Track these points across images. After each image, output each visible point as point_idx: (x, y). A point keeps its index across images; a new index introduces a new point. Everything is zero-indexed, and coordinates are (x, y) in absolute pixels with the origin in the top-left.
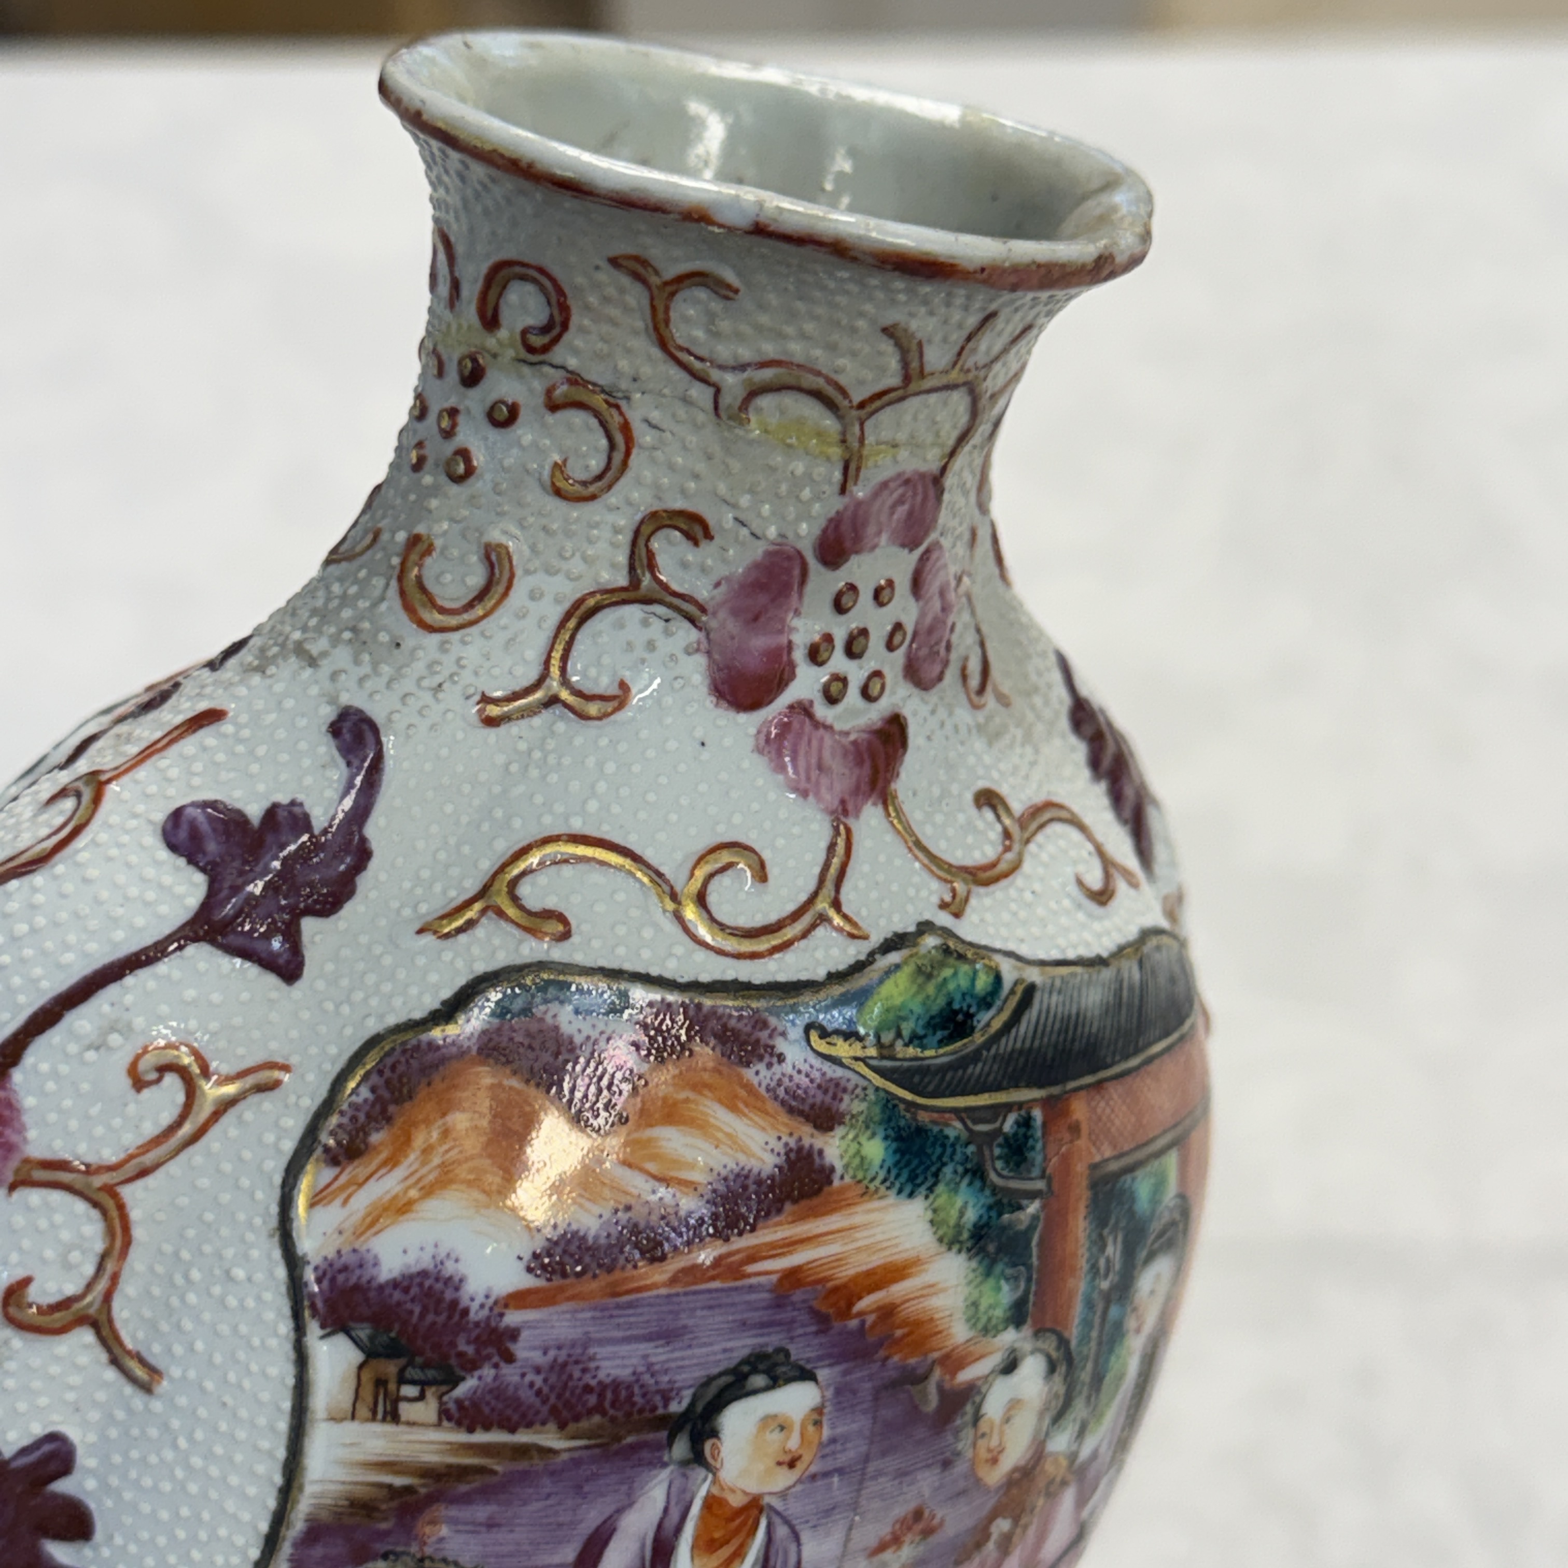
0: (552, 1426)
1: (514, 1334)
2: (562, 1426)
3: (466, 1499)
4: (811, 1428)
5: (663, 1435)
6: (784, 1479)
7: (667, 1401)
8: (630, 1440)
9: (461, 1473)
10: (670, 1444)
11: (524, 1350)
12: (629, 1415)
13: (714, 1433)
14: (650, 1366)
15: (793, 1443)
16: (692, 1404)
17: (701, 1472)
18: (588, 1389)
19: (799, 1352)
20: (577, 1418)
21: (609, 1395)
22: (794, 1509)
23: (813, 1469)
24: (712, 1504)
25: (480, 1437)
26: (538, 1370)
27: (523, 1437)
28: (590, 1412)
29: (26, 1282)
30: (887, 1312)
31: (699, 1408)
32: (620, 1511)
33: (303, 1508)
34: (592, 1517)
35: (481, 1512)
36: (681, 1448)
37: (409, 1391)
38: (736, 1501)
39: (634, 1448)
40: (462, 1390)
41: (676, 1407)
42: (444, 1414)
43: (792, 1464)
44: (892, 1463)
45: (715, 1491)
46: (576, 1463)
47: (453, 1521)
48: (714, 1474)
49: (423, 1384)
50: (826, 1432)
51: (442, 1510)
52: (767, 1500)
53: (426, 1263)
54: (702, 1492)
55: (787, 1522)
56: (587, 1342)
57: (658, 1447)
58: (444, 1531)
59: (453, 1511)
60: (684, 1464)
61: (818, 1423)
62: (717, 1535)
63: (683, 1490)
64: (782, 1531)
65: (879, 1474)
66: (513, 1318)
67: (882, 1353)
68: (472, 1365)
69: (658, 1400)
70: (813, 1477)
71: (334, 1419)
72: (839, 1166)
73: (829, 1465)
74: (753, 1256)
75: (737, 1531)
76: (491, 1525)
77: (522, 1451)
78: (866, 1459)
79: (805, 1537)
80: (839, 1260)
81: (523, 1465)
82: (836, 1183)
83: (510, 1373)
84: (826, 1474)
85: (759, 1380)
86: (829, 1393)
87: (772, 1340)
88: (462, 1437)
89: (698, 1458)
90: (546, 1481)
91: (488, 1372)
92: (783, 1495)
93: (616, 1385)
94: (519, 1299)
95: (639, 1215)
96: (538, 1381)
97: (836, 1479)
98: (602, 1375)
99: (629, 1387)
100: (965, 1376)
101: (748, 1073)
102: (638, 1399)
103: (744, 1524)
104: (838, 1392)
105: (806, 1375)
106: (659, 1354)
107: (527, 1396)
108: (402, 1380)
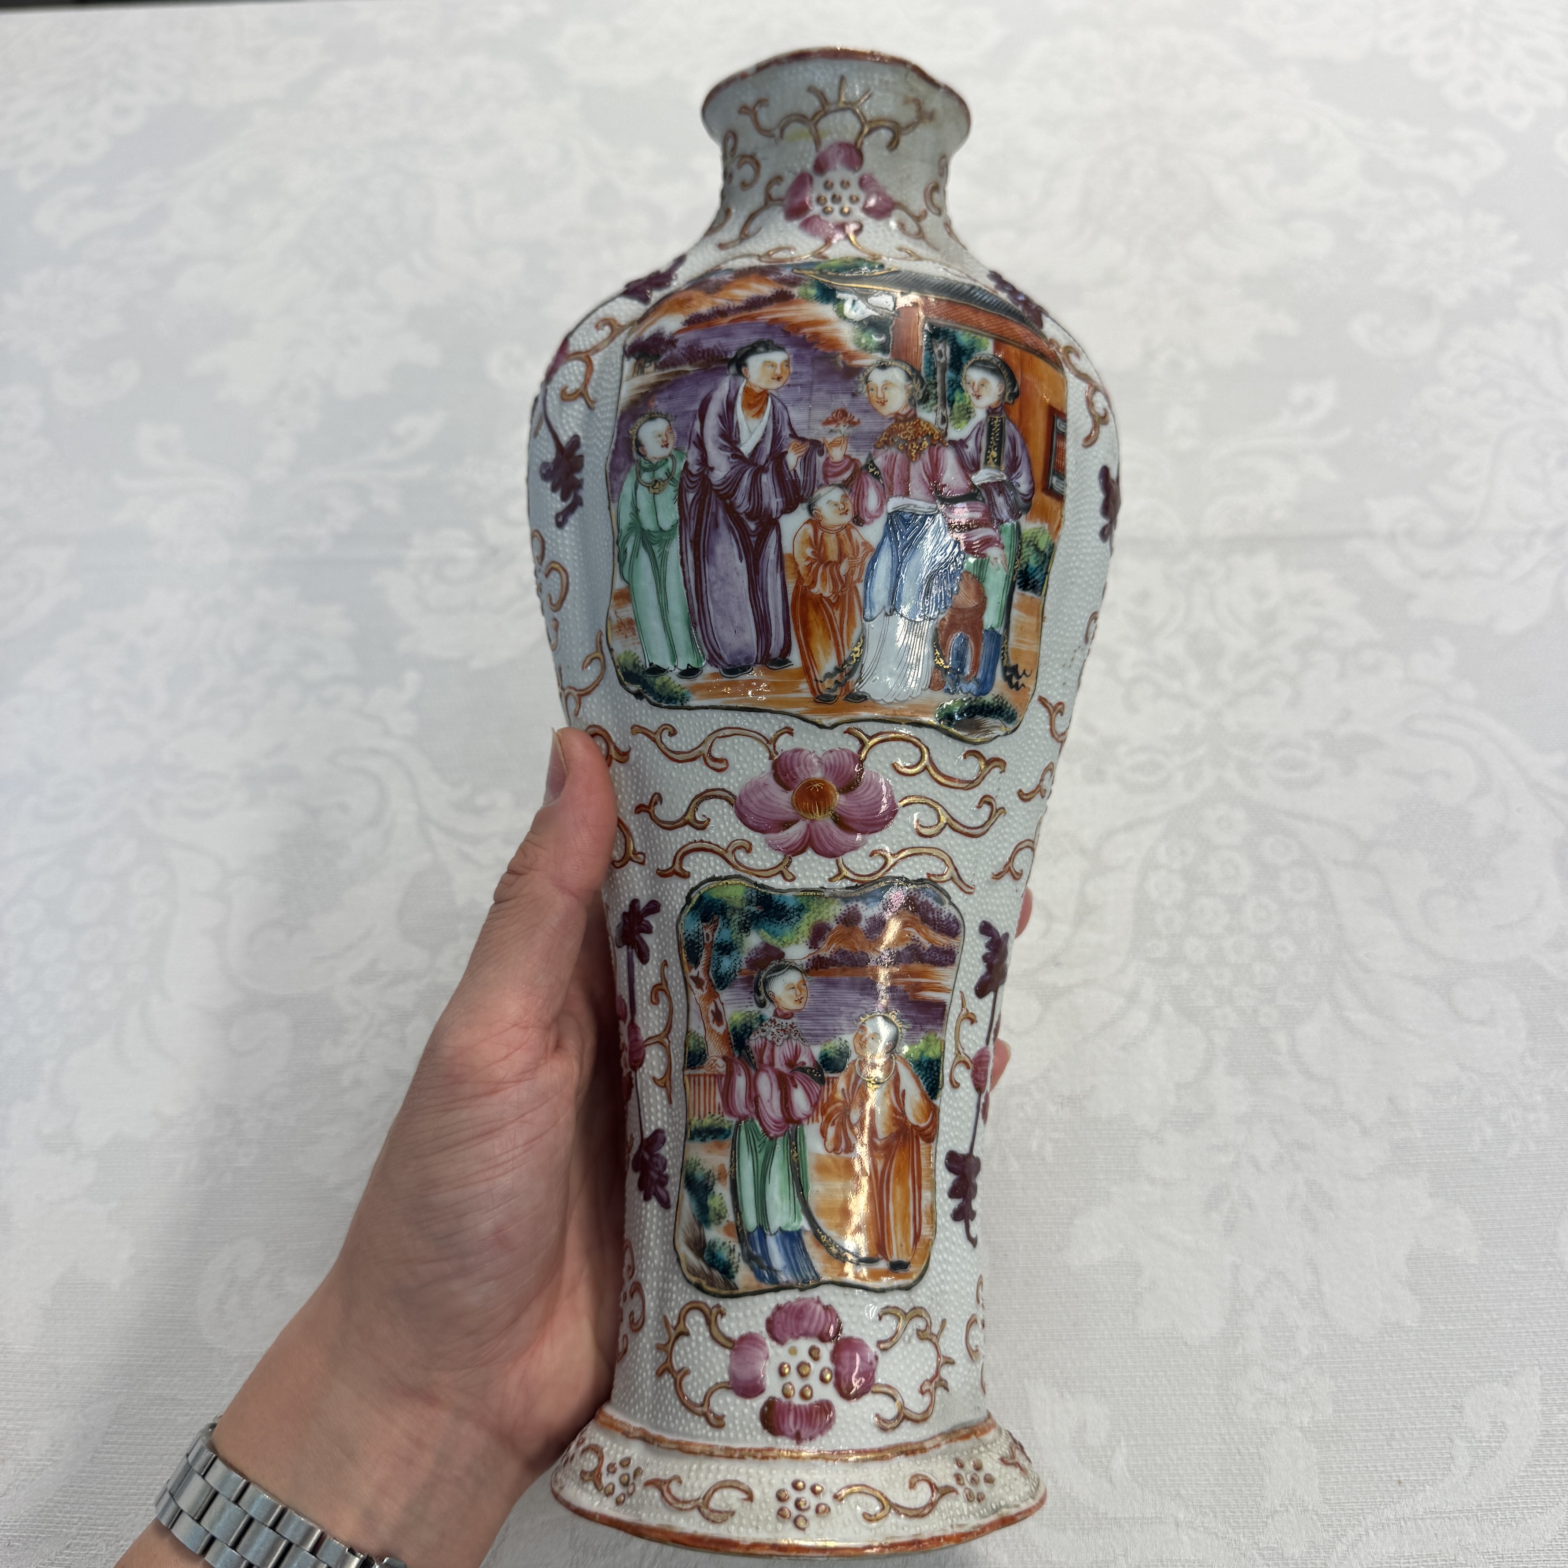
0: (688, 364)
1: (677, 340)
2: (691, 363)
3: (662, 391)
4: (785, 368)
5: (726, 365)
6: (776, 385)
7: (726, 353)
8: (714, 366)
9: (660, 383)
10: (729, 367)
11: (680, 344)
12: (713, 359)
13: (745, 365)
14: (720, 344)
15: (778, 371)
16: (736, 356)
17: (741, 378)
18: (699, 352)
19: (777, 341)
20: (695, 360)
21: (706, 354)
22: (782, 396)
23: (788, 382)
24: (747, 390)
25: (666, 371)
26: (683, 349)
27: (679, 369)
28: (700, 358)
29: (566, 387)
30: (816, 335)
31: (739, 357)
32: (712, 391)
33: (620, 409)
34: (703, 393)
35: (666, 394)
36: (733, 369)
37: (647, 364)
38: (758, 390)
39: (715, 369)
40: (661, 359)
41: (730, 356)
42: (656, 367)
43: (779, 379)
44: (825, 387)
45: (748, 385)
46: (696, 375)
47: (659, 399)
48: (747, 379)
49: (650, 362)
50: (792, 370)
51: (656, 396)
52: (769, 391)
53: (656, 332)
54: (743, 385)
55: (780, 401)
56: (699, 339)
57: (724, 369)
58: (657, 403)
59: (659, 396)
60: (734, 375)
61: (788, 366)
62: (752, 402)
63: (735, 385)
64: (779, 405)
65: (819, 390)
66: (677, 337)
67: (815, 347)
68: (664, 351)
69: (723, 354)
70: (789, 385)
71: (628, 380)
72: (797, 295)
73: (795, 382)
74: (760, 315)
75: (759, 401)
76: (670, 398)
77: (678, 373)
78: (812, 383)
79: (789, 408)
80: (794, 317)
81: (678, 377)
82: (795, 299)
83: (675, 351)
84: (795, 385)
85: (762, 349)
86: (791, 356)
87: (766, 337)
88: (661, 373)
89: (739, 373)
90: (686, 381)
91: (669, 353)
92: (777, 390)
93: (708, 350)
94: (679, 332)
95: (721, 308)
96: (684, 352)
97: (799, 388)
98: (704, 348)
99: (713, 351)
100: (857, 363)
101: (768, 278)
102: (716, 354)
103: (761, 399)
104: (795, 356)
105: (780, 348)
106: (723, 341)
107: (680, 356)
108: (645, 362)
